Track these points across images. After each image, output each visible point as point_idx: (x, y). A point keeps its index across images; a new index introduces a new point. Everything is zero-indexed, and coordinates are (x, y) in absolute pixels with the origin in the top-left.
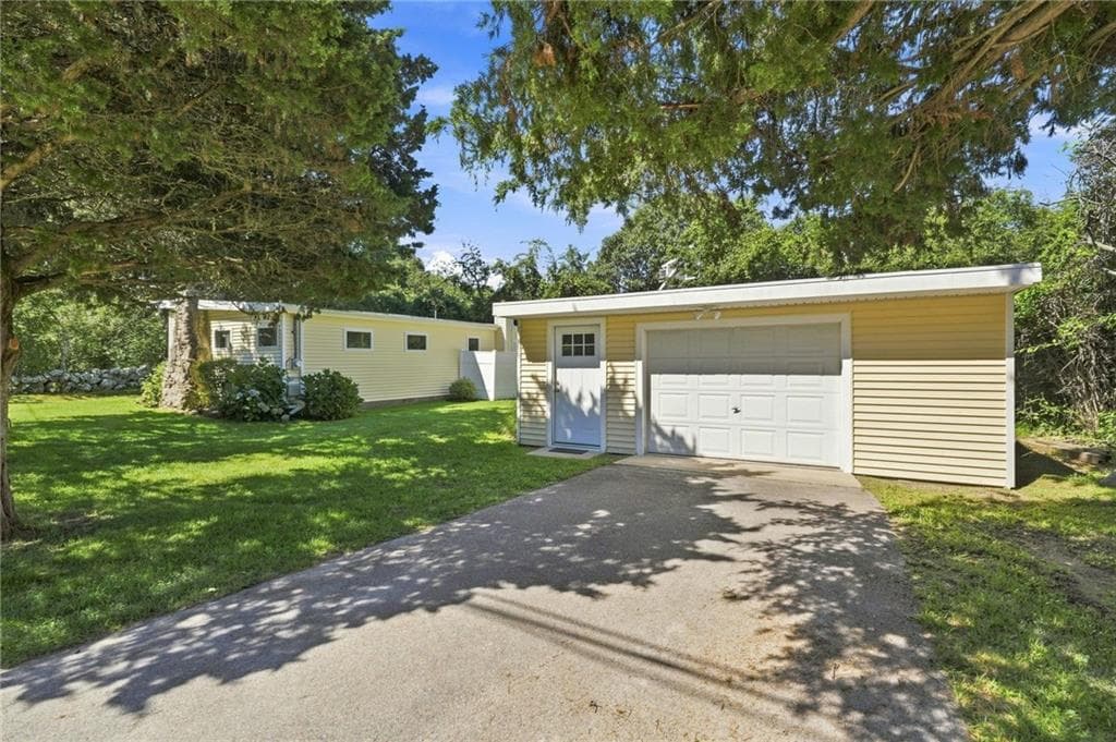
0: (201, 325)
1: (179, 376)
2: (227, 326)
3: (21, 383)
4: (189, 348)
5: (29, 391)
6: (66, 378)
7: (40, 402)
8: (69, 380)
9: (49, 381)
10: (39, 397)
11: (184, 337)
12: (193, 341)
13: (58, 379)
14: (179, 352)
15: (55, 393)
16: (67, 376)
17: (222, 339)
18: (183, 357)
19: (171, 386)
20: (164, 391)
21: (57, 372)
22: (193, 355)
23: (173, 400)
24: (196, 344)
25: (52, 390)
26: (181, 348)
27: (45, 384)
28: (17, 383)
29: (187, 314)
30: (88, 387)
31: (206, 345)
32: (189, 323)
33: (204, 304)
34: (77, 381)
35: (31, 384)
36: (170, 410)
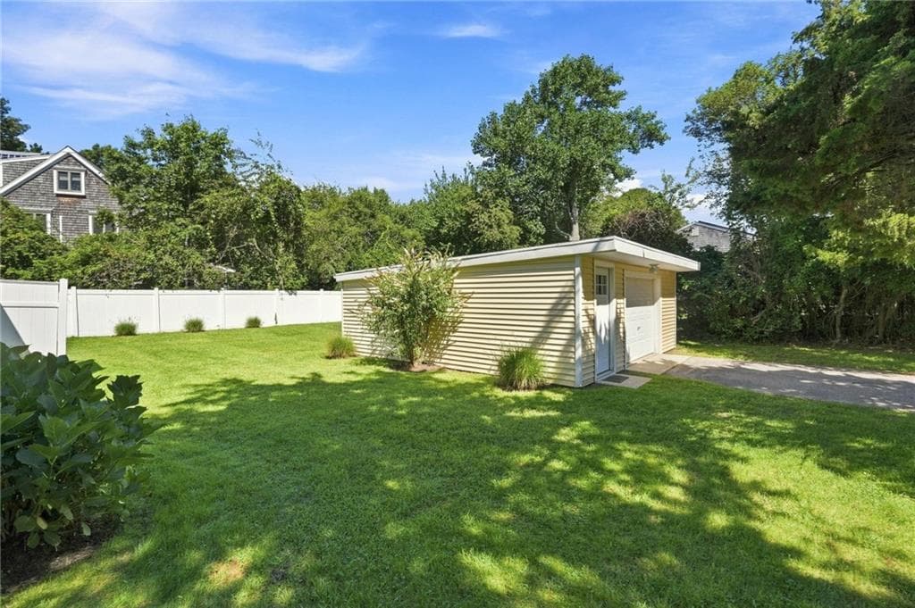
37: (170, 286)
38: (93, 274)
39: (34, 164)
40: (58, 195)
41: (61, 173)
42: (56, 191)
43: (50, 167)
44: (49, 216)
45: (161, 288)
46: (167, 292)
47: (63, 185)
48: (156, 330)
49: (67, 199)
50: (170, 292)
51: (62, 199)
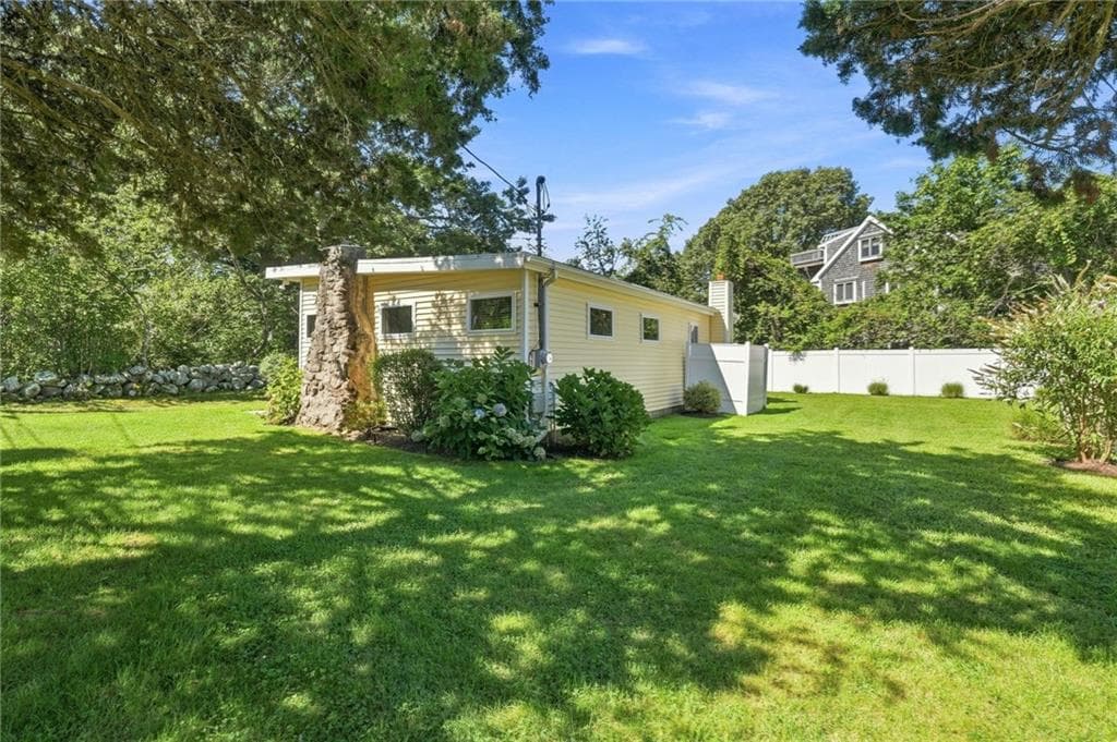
0: (359, 299)
1: (328, 376)
2: (405, 298)
3: (94, 384)
4: (346, 333)
5: (104, 395)
6: (149, 377)
7: (121, 410)
8: (152, 381)
9: (129, 382)
10: (119, 402)
11: (337, 316)
12: (352, 324)
13: (140, 378)
14: (328, 341)
15: (136, 398)
16: (150, 375)
17: (398, 319)
18: (336, 348)
19: (316, 392)
20: (304, 400)
21: (139, 369)
22: (353, 346)
23: (321, 414)
24: (356, 329)
25: (132, 393)
26: (332, 335)
27: (123, 385)
28: (89, 384)
29: (342, 281)
30: (175, 390)
31: (367, 330)
32: (345, 295)
33: (365, 267)
34: (160, 380)
35: (107, 385)
36: (318, 432)
37: (927, 346)
38: (852, 335)
39: (846, 238)
40: (863, 263)
41: (864, 242)
42: (860, 260)
43: (856, 239)
44: (855, 283)
45: (916, 348)
46: (923, 351)
47: (865, 252)
48: (911, 393)
49: (870, 265)
50: (927, 351)
51: (866, 266)
